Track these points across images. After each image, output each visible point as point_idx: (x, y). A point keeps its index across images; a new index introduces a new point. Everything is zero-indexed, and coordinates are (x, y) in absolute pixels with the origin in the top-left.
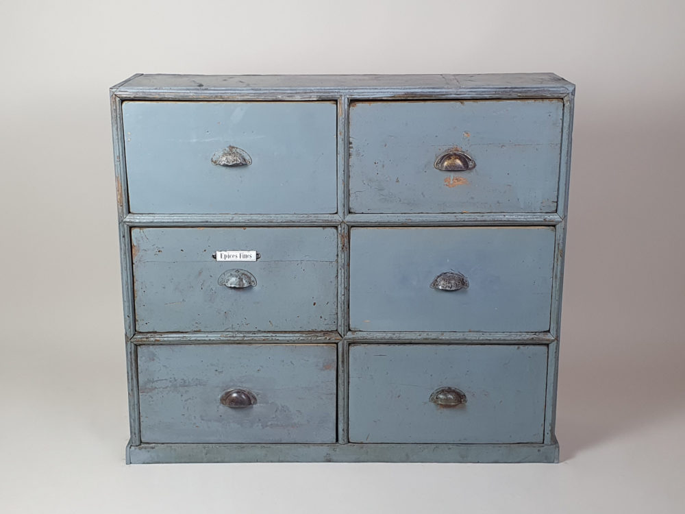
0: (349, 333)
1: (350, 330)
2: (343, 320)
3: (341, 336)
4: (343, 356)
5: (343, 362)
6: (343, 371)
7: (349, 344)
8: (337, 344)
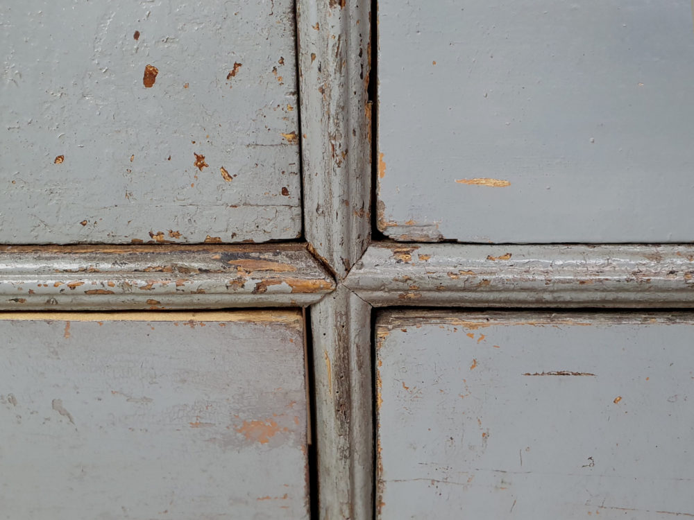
0: (376, 254)
1: (378, 236)
2: (337, 180)
3: (332, 275)
4: (343, 375)
5: (343, 407)
6: (348, 454)
7: (376, 314)
8: (306, 312)
